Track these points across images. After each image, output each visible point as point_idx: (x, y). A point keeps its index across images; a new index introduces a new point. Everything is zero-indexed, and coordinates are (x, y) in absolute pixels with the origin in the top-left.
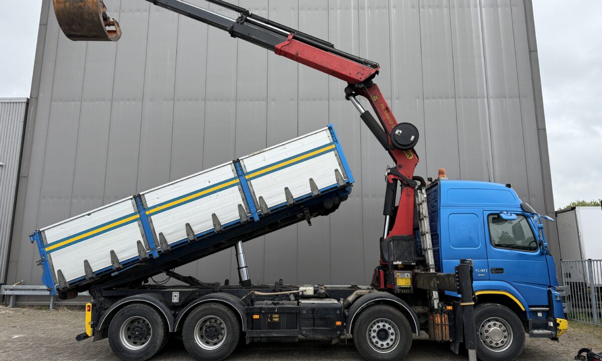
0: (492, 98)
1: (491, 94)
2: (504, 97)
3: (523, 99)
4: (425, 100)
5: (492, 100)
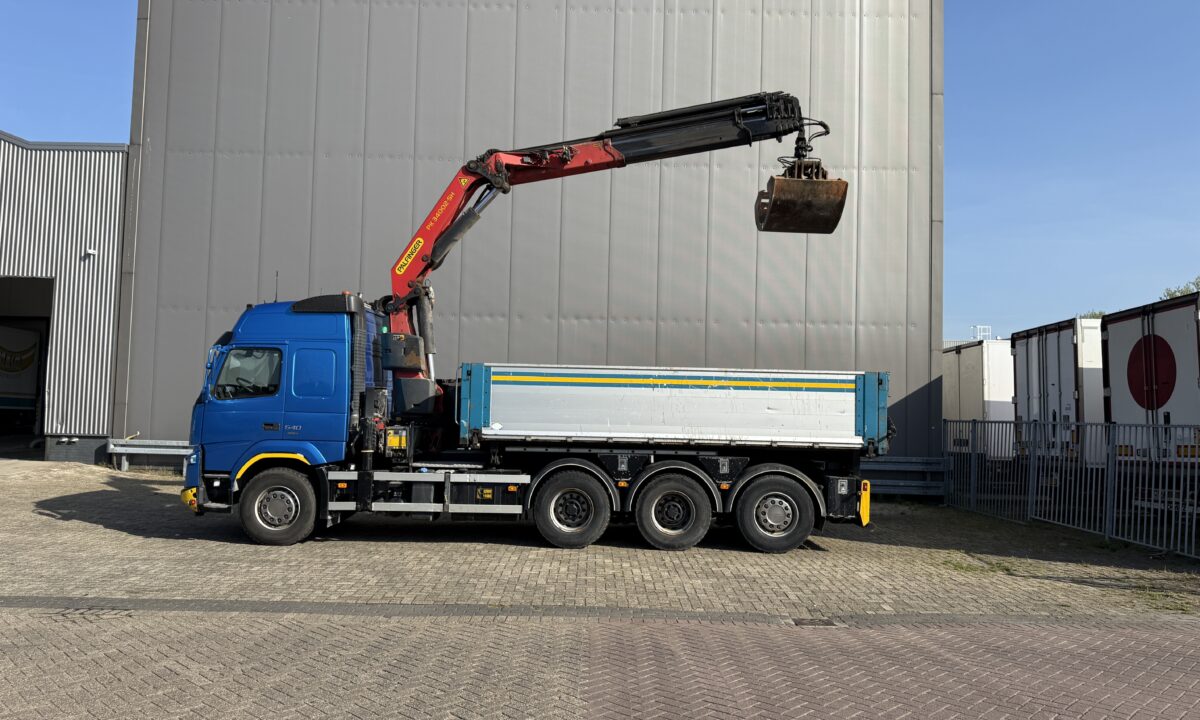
0: (868, 169)
1: (864, 162)
2: (885, 168)
3: (913, 172)
4: (762, 169)
5: (864, 172)
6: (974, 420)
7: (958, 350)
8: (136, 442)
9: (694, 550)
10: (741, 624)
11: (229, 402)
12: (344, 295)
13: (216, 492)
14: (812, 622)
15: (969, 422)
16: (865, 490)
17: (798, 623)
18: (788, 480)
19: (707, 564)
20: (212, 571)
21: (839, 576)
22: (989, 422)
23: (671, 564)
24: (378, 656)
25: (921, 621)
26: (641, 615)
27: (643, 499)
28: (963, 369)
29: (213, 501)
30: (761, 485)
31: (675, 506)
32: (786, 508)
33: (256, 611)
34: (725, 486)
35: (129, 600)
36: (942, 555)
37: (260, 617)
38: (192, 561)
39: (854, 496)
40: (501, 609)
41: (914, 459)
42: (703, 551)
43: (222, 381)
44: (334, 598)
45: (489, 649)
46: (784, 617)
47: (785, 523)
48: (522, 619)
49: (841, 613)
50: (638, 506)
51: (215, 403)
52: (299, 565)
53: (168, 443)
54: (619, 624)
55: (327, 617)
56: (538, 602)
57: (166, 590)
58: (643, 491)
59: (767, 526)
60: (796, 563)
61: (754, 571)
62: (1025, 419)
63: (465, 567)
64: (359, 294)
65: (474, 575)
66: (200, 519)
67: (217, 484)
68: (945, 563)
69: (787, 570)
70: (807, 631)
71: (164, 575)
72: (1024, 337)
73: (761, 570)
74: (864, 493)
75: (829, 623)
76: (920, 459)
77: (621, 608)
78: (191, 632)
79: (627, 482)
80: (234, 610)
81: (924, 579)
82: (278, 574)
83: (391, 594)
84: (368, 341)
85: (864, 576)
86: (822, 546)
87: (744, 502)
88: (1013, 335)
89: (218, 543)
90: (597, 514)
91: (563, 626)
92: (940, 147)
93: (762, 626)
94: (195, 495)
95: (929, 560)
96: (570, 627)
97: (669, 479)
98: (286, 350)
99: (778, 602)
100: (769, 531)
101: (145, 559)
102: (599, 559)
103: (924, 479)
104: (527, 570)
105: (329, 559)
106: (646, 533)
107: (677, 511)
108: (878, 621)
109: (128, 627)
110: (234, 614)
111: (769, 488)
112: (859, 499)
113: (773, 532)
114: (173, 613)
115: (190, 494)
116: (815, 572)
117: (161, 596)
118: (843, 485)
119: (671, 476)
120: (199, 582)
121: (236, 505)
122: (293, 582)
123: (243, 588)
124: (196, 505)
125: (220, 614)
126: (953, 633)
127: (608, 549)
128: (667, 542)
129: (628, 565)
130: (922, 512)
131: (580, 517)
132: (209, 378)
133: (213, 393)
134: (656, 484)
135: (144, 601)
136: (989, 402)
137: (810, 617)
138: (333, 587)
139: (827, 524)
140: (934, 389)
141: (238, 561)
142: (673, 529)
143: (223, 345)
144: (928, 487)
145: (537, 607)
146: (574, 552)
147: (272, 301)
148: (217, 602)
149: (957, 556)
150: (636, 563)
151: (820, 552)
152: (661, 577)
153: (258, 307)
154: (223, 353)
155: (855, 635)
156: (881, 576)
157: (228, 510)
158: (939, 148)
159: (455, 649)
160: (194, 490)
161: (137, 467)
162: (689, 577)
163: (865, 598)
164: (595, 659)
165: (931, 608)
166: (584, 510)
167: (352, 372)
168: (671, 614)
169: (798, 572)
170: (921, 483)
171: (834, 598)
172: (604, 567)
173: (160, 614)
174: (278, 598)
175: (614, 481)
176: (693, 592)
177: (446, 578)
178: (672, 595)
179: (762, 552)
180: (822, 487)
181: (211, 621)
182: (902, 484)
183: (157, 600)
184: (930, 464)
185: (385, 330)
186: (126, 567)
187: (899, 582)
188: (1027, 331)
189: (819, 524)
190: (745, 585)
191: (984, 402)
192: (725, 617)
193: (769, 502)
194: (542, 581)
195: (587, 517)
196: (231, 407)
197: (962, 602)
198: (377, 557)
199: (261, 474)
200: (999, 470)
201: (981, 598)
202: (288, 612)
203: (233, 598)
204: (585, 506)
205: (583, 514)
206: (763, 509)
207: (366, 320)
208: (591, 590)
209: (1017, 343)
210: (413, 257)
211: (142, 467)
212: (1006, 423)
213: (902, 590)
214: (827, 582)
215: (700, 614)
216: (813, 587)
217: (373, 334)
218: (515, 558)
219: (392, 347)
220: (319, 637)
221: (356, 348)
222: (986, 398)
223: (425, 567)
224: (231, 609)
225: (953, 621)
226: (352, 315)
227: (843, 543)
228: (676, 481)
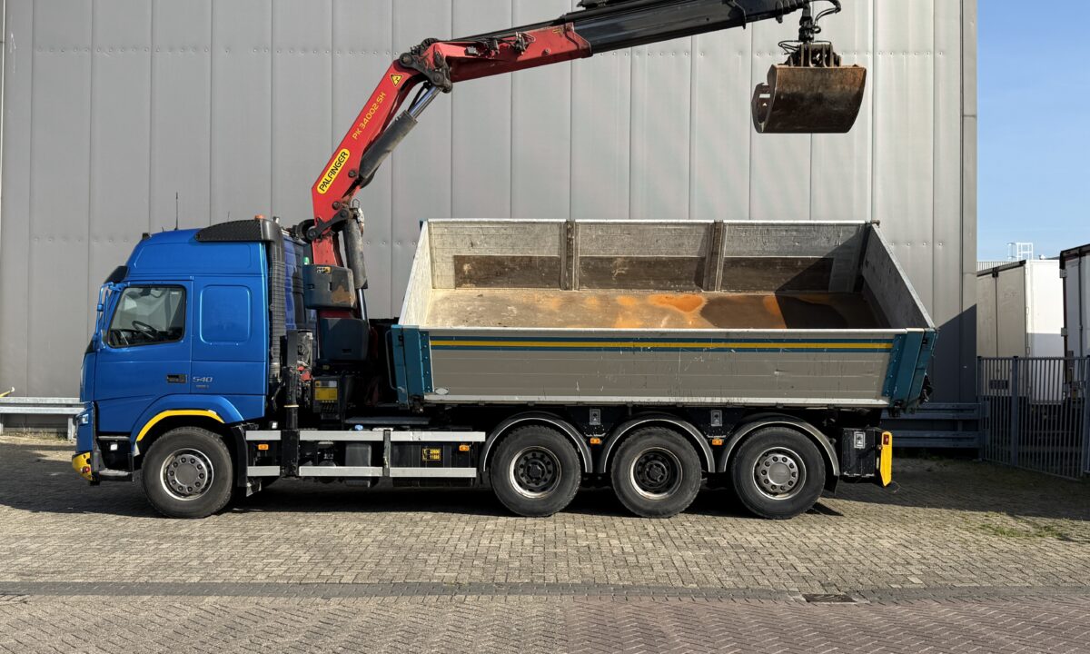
0: (882, 52)
1: (881, 45)
2: (906, 52)
3: (940, 57)
4: (755, 56)
5: (880, 57)
6: (1015, 357)
7: (995, 272)
8: (12, 400)
9: (682, 517)
10: (743, 601)
11: (124, 350)
12: (257, 220)
13: (113, 456)
14: (826, 598)
15: (1009, 359)
16: (886, 443)
17: (810, 599)
18: (793, 432)
19: (698, 532)
20: (114, 550)
21: (856, 545)
22: (1032, 359)
23: (656, 534)
24: (320, 642)
25: (956, 596)
26: (623, 592)
27: (620, 458)
28: (1001, 297)
29: (110, 467)
30: (761, 438)
31: (659, 466)
32: (791, 466)
33: (172, 594)
34: (718, 441)
35: (22, 585)
36: (978, 517)
37: (177, 602)
38: (89, 539)
39: (873, 451)
40: (458, 587)
41: (943, 405)
42: (692, 518)
43: (115, 326)
44: (261, 578)
45: (449, 633)
46: (793, 593)
47: (790, 483)
48: (484, 598)
49: (860, 587)
50: (614, 466)
51: (108, 353)
52: (217, 540)
53: (50, 400)
54: (598, 603)
55: (255, 599)
56: (502, 579)
57: (63, 572)
58: (620, 448)
59: (768, 487)
60: (804, 531)
61: (755, 541)
62: (1077, 354)
63: (412, 540)
64: (275, 218)
65: (423, 549)
66: (96, 488)
67: (114, 447)
68: (983, 527)
69: (793, 539)
70: (821, 608)
71: (59, 554)
72: (1076, 255)
73: (762, 539)
74: (884, 446)
75: (846, 599)
76: (949, 405)
77: (598, 585)
78: (100, 620)
79: (601, 438)
80: (145, 594)
81: (957, 547)
82: (193, 551)
83: (327, 572)
84: (287, 276)
85: (886, 543)
86: (836, 510)
87: (741, 459)
88: (1062, 253)
89: (118, 517)
90: (565, 476)
91: (533, 607)
92: (972, 24)
93: (768, 604)
94: (88, 461)
95: (964, 525)
96: (541, 607)
97: (650, 434)
98: (190, 287)
99: (784, 575)
100: (771, 493)
101: (34, 537)
102: (570, 529)
103: (955, 429)
104: (485, 542)
105: (251, 533)
106: (624, 497)
107: (659, 470)
108: (904, 595)
109: (25, 614)
110: (146, 598)
111: (772, 442)
112: (878, 454)
113: (775, 494)
114: (75, 598)
115: (83, 460)
116: (828, 540)
117: (58, 578)
118: (859, 439)
119: (653, 430)
120: (100, 563)
121: (139, 471)
122: (210, 560)
123: (153, 567)
124: (90, 473)
125: (130, 598)
126: (996, 608)
127: (579, 517)
128: (649, 508)
129: (604, 535)
130: (951, 468)
131: (545, 480)
132: (101, 324)
133: (106, 342)
134: (635, 440)
135: (40, 584)
136: (1032, 335)
137: (824, 593)
138: (259, 566)
139: (840, 484)
140: (966, 322)
141: (144, 538)
142: (657, 492)
143: (116, 282)
144: (959, 439)
145: (499, 585)
146: (539, 521)
147: (172, 229)
148: (123, 584)
149: (997, 519)
150: (614, 533)
151: (833, 517)
152: (644, 548)
153: (157, 236)
154: (115, 292)
155: (878, 612)
156: (906, 544)
157: (128, 478)
158: (971, 26)
159: (410, 633)
160: (88, 455)
161: (13, 429)
162: (678, 548)
163: (890, 570)
164: (573, 643)
165: (968, 581)
166: (549, 472)
167: (270, 313)
168: (658, 591)
169: (807, 541)
170: (950, 434)
171: (851, 570)
172: (576, 537)
173: (60, 599)
174: (195, 579)
175: (585, 437)
176: (683, 564)
177: (391, 553)
178: (658, 568)
179: (763, 518)
180: (835, 440)
181: (120, 607)
182: (927, 435)
183: (54, 584)
184: (962, 410)
185: (307, 261)
186: (13, 546)
187: (929, 551)
188: (1080, 248)
189: (831, 485)
190: (744, 557)
191: (1026, 335)
192: (722, 593)
193: (770, 459)
194: (503, 555)
195: (553, 480)
196: (126, 357)
197: (1004, 573)
198: (307, 530)
199: (167, 435)
200: (1045, 417)
201: (1027, 567)
202: (208, 594)
203: (143, 579)
204: (551, 467)
205: (549, 477)
206: (764, 467)
207: (284, 250)
208: (562, 564)
209: (1067, 262)
210: (337, 172)
211: (20, 429)
212: (1055, 359)
213: (932, 561)
214: (842, 551)
215: (694, 590)
216: (826, 557)
217: (293, 267)
218: (469, 529)
219: (315, 281)
220: (249, 623)
221: (274, 284)
222: (1029, 330)
223: (365, 540)
224: (140, 593)
225: (995, 594)
226: (268, 244)
227: (860, 505)
228: (659, 435)
